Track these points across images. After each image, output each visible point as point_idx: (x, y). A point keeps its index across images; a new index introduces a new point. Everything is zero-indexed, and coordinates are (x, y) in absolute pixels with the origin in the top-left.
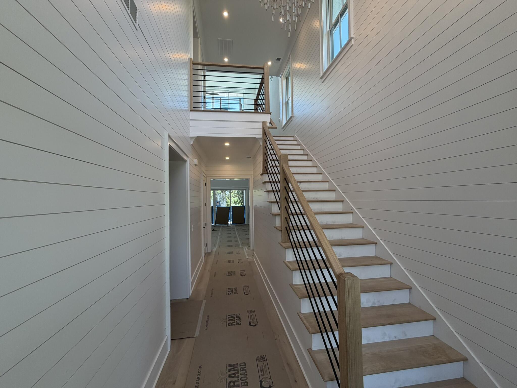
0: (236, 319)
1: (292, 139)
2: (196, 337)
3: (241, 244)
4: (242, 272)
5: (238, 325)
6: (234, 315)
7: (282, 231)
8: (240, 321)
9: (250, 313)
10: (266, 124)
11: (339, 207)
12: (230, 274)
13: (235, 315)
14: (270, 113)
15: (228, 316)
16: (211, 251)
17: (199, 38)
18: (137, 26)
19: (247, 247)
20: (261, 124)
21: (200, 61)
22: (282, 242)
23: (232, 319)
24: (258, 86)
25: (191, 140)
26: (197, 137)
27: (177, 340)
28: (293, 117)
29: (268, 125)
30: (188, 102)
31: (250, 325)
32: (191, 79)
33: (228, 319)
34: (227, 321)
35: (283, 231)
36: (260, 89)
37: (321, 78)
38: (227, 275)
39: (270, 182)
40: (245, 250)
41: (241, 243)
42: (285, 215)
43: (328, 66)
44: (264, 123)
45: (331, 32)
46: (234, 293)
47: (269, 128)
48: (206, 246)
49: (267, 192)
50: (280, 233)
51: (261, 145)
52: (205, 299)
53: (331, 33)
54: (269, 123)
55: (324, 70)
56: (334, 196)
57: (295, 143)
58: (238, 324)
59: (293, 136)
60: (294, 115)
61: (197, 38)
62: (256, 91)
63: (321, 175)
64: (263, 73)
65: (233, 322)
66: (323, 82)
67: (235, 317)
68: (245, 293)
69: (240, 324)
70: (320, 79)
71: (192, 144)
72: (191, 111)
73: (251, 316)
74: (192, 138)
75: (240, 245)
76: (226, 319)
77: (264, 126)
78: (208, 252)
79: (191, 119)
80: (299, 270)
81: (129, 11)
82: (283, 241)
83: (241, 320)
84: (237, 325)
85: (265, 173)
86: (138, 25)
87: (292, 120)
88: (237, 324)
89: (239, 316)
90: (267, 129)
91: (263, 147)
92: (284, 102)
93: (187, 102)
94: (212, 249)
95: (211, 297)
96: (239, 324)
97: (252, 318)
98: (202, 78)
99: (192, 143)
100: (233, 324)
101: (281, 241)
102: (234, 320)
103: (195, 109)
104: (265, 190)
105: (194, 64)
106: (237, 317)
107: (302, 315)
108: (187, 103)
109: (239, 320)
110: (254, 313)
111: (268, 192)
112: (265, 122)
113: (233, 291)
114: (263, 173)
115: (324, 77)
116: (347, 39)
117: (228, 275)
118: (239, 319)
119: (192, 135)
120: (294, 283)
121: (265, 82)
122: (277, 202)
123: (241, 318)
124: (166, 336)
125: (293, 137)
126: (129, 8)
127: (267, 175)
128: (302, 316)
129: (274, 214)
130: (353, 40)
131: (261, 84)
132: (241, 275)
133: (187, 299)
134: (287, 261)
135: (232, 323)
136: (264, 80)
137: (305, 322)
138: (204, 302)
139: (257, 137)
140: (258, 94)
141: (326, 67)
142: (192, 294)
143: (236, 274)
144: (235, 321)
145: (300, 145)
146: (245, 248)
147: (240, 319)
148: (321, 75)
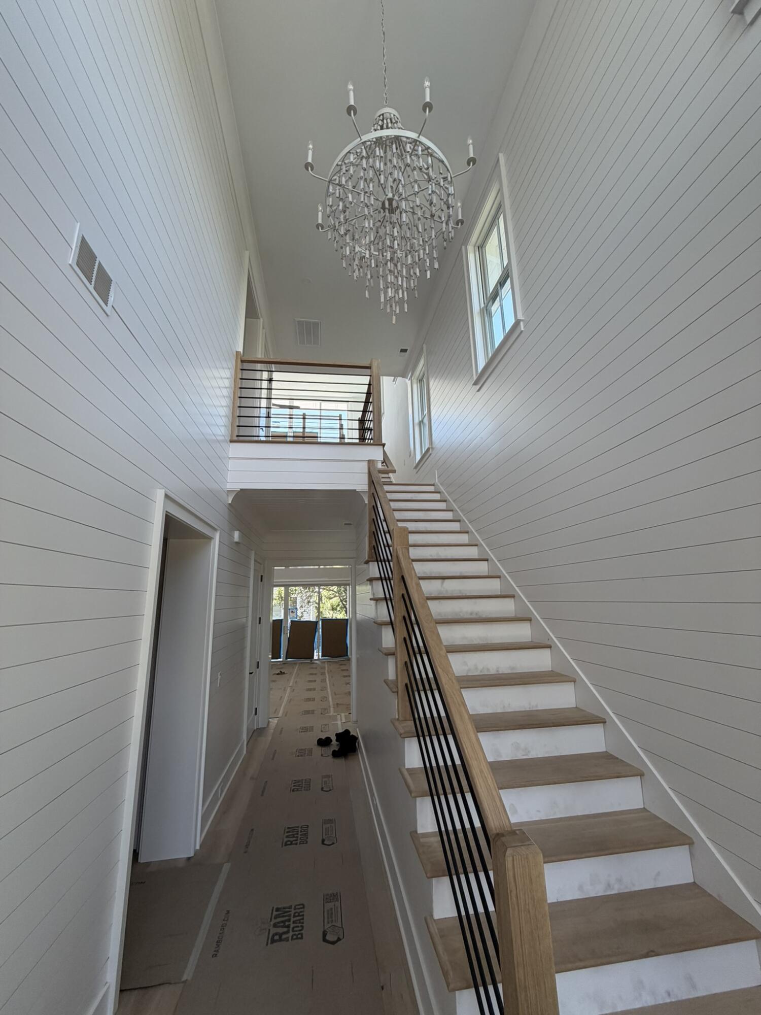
0: (294, 922)
1: (432, 488)
2: (185, 982)
3: (334, 708)
4: (325, 782)
5: (295, 939)
6: (290, 907)
7: (397, 692)
8: (300, 928)
9: (328, 902)
10: (376, 465)
11: (522, 632)
12: (299, 786)
13: (293, 907)
14: (384, 445)
15: (274, 910)
16: (265, 726)
17: (261, 320)
18: (108, 309)
19: (345, 715)
20: (366, 464)
21: (260, 356)
22: (398, 719)
23: (282, 922)
24: (363, 397)
25: (228, 496)
26: (241, 489)
27: (136, 991)
28: (432, 448)
29: (380, 466)
30: (225, 426)
31: (325, 940)
32: (235, 387)
33: (274, 921)
34: (271, 928)
35: (400, 692)
36: (367, 402)
37: (475, 383)
38: (291, 788)
39: (381, 579)
40: (339, 723)
41: (333, 705)
42: (403, 656)
43: (486, 361)
44: (371, 463)
45: (486, 310)
46: (298, 842)
47: (381, 472)
48: (256, 714)
49: (375, 601)
50: (394, 695)
51: (366, 504)
52: (228, 862)
53: (486, 312)
54: (382, 463)
55: (480, 369)
56: (514, 608)
57: (437, 496)
58: (295, 937)
59: (433, 483)
60: (434, 446)
61: (258, 318)
62: (361, 407)
63: (487, 562)
64: (370, 374)
65: (285, 929)
66: (478, 390)
67: (292, 916)
68: (325, 842)
69: (299, 936)
70: (473, 385)
71: (230, 504)
72: (231, 441)
73: (330, 912)
74: (229, 492)
75: (332, 709)
76: (269, 920)
77: (371, 468)
78: (260, 727)
79: (230, 456)
80: (428, 796)
81: (91, 288)
82: (401, 718)
83: (304, 925)
84: (292, 939)
85: (372, 559)
86: (113, 306)
87: (431, 454)
88: (292, 937)
89: (302, 910)
90: (375, 474)
91: (369, 509)
92: (417, 421)
93: (222, 426)
94: (270, 719)
95: (245, 852)
96: (297, 938)
97: (332, 917)
98: (265, 384)
99: (230, 502)
100: (284, 936)
101: (397, 717)
102: (287, 923)
103: (239, 438)
104: (372, 597)
105: (242, 361)
106: (296, 914)
107: (434, 924)
108: (223, 430)
109: (300, 925)
110: (337, 901)
111: (377, 600)
112: (373, 461)
113: (298, 834)
114: (369, 559)
115: (480, 381)
116: (514, 321)
117: (293, 791)
118: (299, 920)
119: (230, 487)
120: (420, 831)
121: (373, 391)
122: (391, 623)
123: (305, 917)
124: (107, 983)
125: (433, 485)
126: (93, 283)
127: (376, 563)
128: (434, 929)
129: (385, 651)
130: (522, 323)
131: (369, 394)
132: (322, 789)
133: (189, 858)
134: (408, 770)
135: (281, 935)
136: (371, 386)
137: (440, 948)
138: (226, 867)
139: (358, 488)
140: (365, 411)
141: (481, 364)
142: (201, 846)
143: (311, 788)
144: (288, 927)
145: (445, 501)
146: (341, 716)
147: (301, 921)
148: (475, 378)
